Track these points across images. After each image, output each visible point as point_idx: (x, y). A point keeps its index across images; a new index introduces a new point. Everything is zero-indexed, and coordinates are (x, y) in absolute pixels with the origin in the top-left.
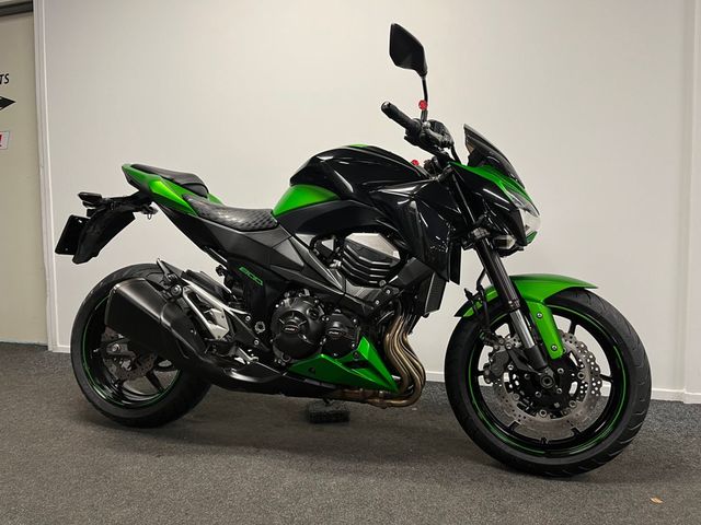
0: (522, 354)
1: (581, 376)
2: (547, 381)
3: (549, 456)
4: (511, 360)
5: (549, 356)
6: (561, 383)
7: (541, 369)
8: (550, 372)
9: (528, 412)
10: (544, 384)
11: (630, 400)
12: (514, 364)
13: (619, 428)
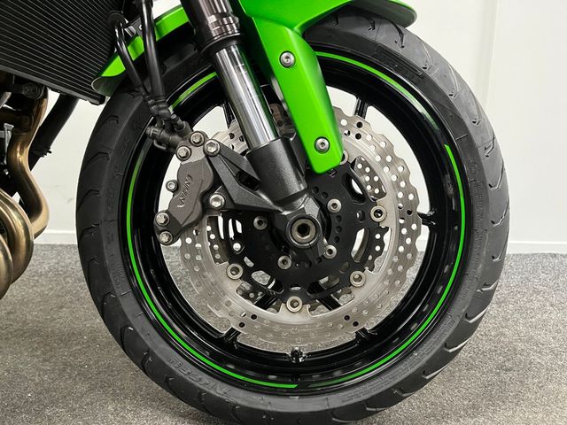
0: (245, 165)
1: (379, 212)
2: (303, 230)
3: (305, 391)
4: (217, 182)
5: (308, 164)
6: (335, 232)
7: (288, 200)
8: (310, 208)
9: (260, 304)
10: (297, 238)
11: (472, 262)
12: (226, 192)
13: (448, 320)
